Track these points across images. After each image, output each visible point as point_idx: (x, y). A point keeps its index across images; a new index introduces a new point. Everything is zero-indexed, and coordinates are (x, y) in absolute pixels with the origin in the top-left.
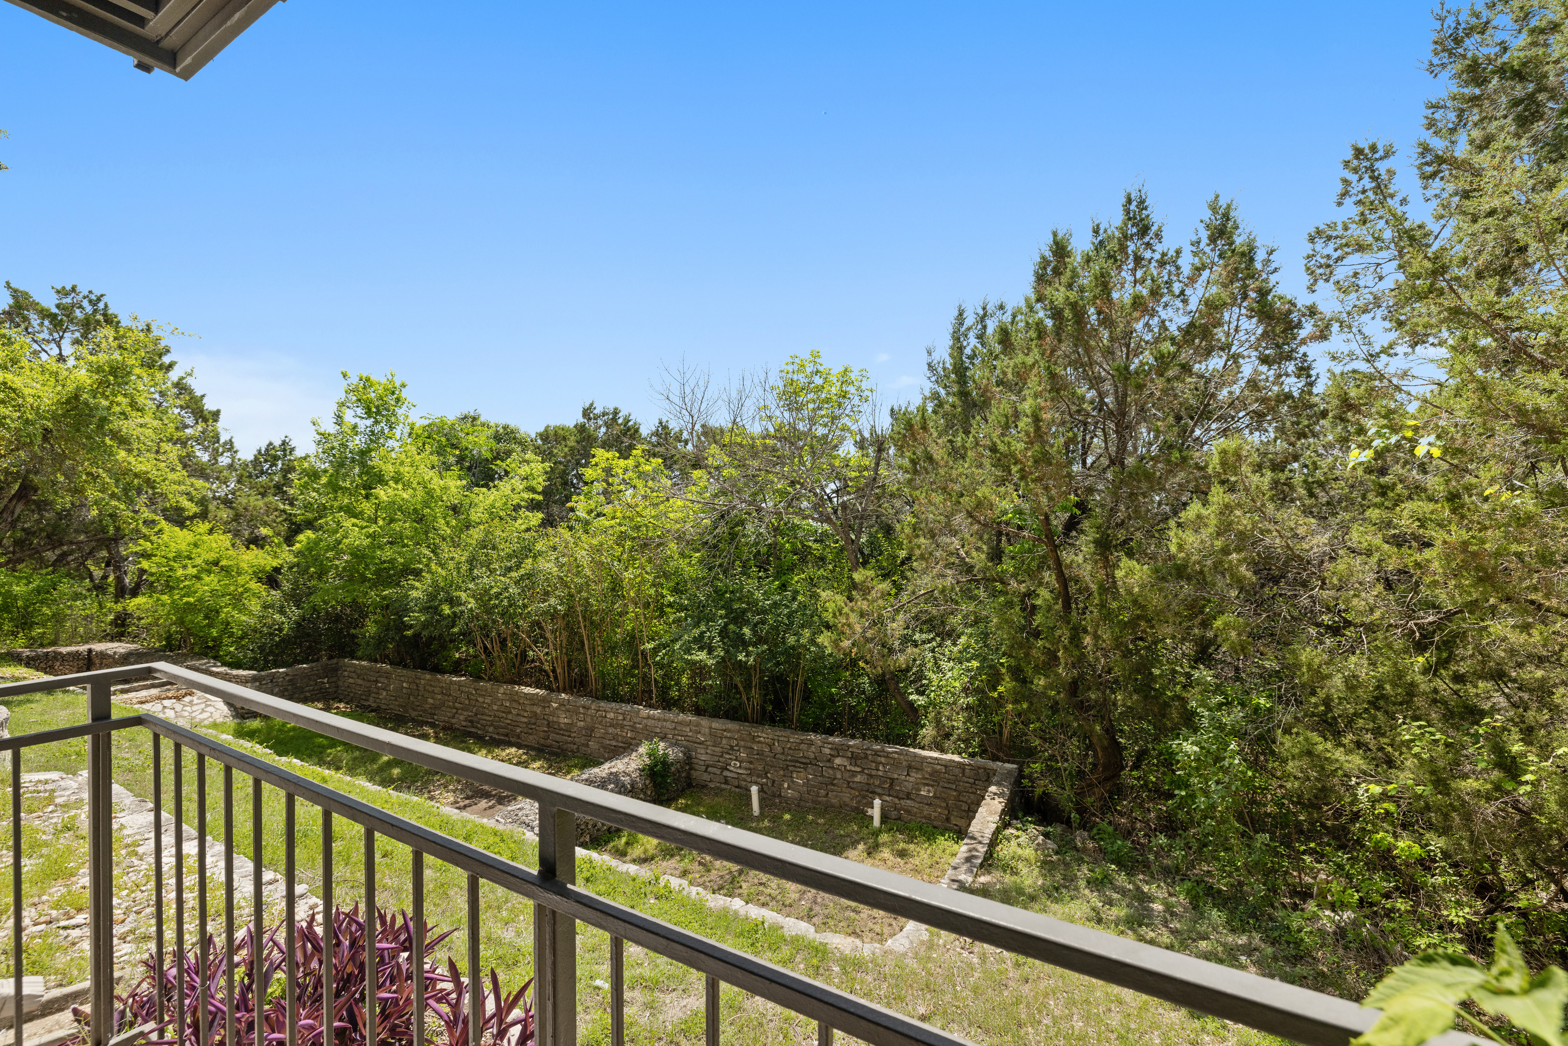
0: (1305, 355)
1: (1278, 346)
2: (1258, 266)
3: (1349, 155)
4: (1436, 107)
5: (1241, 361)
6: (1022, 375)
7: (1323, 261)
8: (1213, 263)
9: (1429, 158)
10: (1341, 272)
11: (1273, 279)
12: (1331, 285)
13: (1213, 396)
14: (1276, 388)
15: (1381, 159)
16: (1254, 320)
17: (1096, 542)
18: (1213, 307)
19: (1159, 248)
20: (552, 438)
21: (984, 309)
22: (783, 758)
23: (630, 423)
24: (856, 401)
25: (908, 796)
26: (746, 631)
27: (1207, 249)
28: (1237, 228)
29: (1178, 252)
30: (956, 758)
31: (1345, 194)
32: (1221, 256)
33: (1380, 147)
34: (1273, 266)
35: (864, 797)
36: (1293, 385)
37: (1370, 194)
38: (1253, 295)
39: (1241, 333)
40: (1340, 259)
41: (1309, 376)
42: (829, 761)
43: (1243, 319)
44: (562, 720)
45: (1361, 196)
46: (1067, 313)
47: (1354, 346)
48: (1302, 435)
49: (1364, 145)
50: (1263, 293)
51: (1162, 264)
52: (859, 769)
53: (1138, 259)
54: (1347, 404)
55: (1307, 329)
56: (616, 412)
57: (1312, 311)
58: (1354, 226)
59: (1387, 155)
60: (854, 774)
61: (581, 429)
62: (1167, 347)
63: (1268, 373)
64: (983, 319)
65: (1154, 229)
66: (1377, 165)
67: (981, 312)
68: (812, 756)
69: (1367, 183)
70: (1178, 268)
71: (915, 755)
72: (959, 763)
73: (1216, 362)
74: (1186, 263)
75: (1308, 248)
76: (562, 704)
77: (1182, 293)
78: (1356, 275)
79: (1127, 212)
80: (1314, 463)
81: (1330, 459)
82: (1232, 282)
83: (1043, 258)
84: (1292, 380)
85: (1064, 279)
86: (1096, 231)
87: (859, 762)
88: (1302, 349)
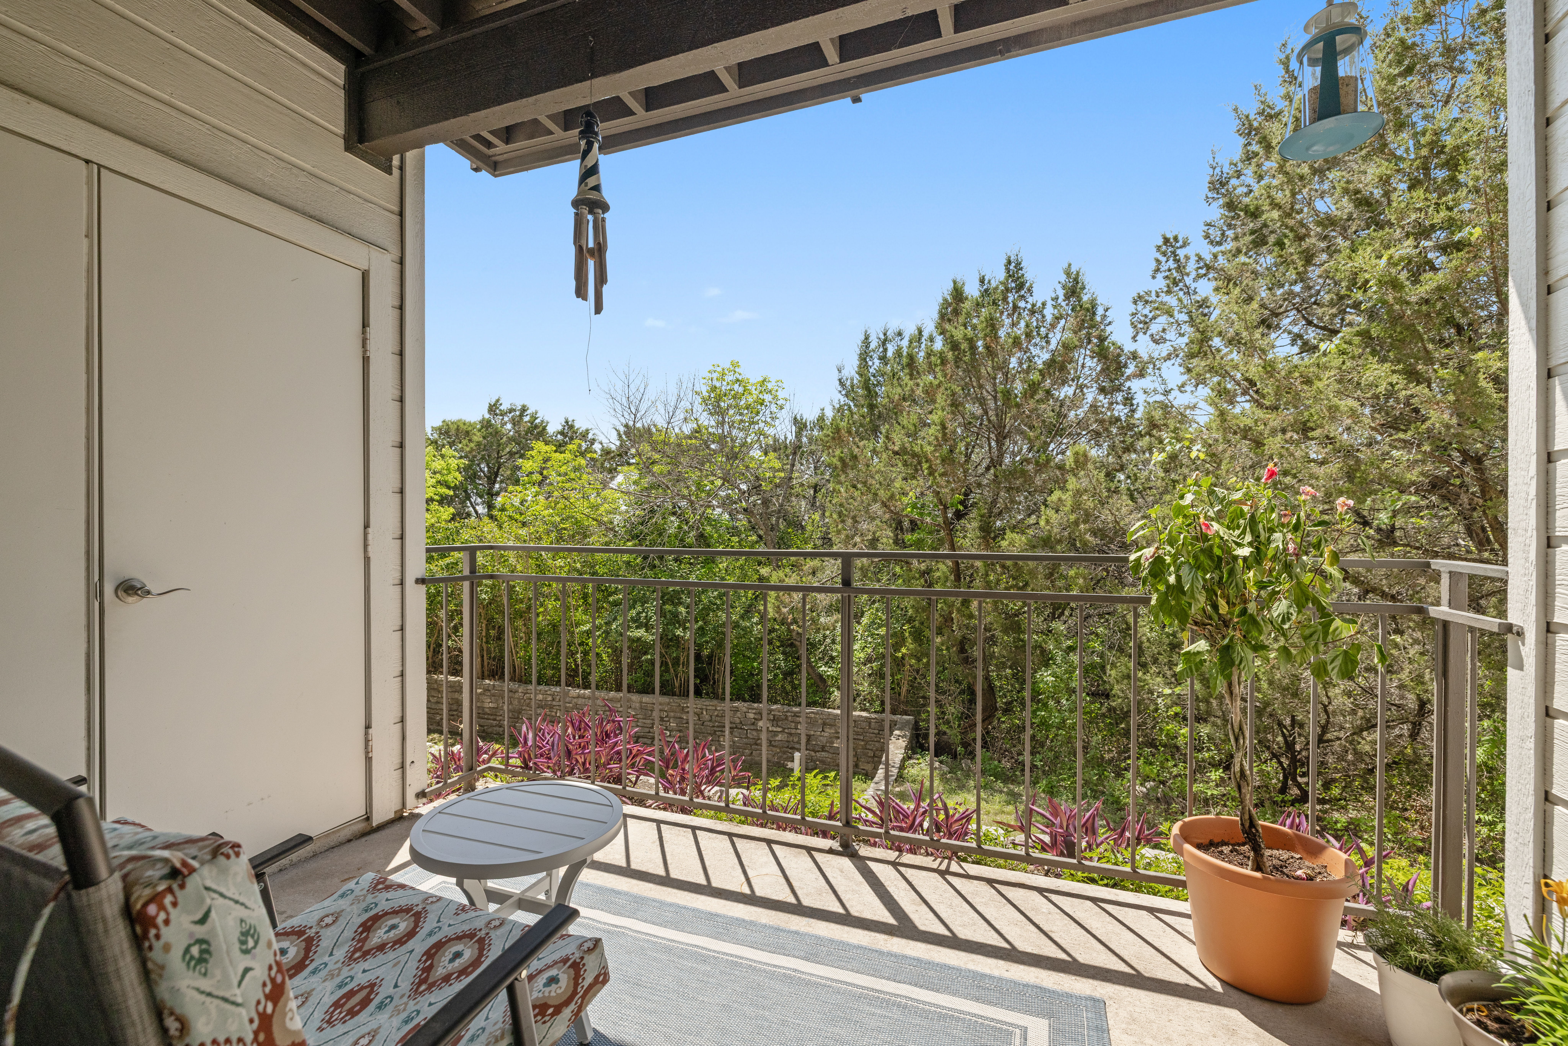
0: (1129, 388)
1: (1112, 381)
2: (1098, 318)
3: (1160, 242)
4: (1209, 225)
5: (1085, 390)
6: (930, 394)
7: (1142, 319)
8: (1068, 315)
9: (1202, 264)
10: (1155, 328)
11: (1109, 329)
12: (1147, 337)
13: (1065, 416)
14: (1109, 414)
15: (1181, 247)
16: (1095, 360)
17: (981, 529)
18: (1067, 347)
19: (1030, 300)
20: (453, 432)
21: (885, 334)
22: (711, 724)
23: (537, 421)
24: (773, 408)
25: (823, 749)
26: (682, 609)
27: (1063, 304)
28: (1084, 288)
29: (1044, 304)
30: (864, 714)
31: (1157, 270)
32: (1072, 310)
33: (1180, 238)
34: (1109, 320)
35: (785, 753)
36: (1120, 411)
37: (1174, 271)
38: (1095, 341)
39: (1086, 369)
40: (1154, 318)
41: (1132, 405)
42: (753, 724)
43: (1088, 359)
44: (486, 705)
45: (1168, 273)
46: (964, 346)
47: (1156, 385)
48: (1127, 450)
49: (1170, 236)
50: (1102, 339)
51: (1033, 312)
52: (780, 729)
53: (1015, 307)
54: (1153, 425)
55: (1131, 369)
56: (524, 409)
57: (1134, 356)
58: (1163, 295)
59: (1185, 245)
60: (775, 733)
61: (486, 425)
62: (1035, 376)
63: (1103, 400)
64: (884, 342)
65: (1028, 285)
66: (1178, 252)
67: (882, 337)
68: (738, 721)
69: (1171, 264)
70: (1044, 316)
71: (829, 714)
72: (866, 718)
73: (1067, 391)
74: (1049, 312)
75: (1132, 308)
76: (486, 690)
77: (1047, 336)
78: (1164, 330)
79: (1008, 270)
80: (1135, 475)
81: (1146, 473)
82: (1080, 330)
83: (945, 300)
84: (1121, 407)
85: (961, 319)
86: (982, 281)
87: (780, 723)
88: (1128, 384)
